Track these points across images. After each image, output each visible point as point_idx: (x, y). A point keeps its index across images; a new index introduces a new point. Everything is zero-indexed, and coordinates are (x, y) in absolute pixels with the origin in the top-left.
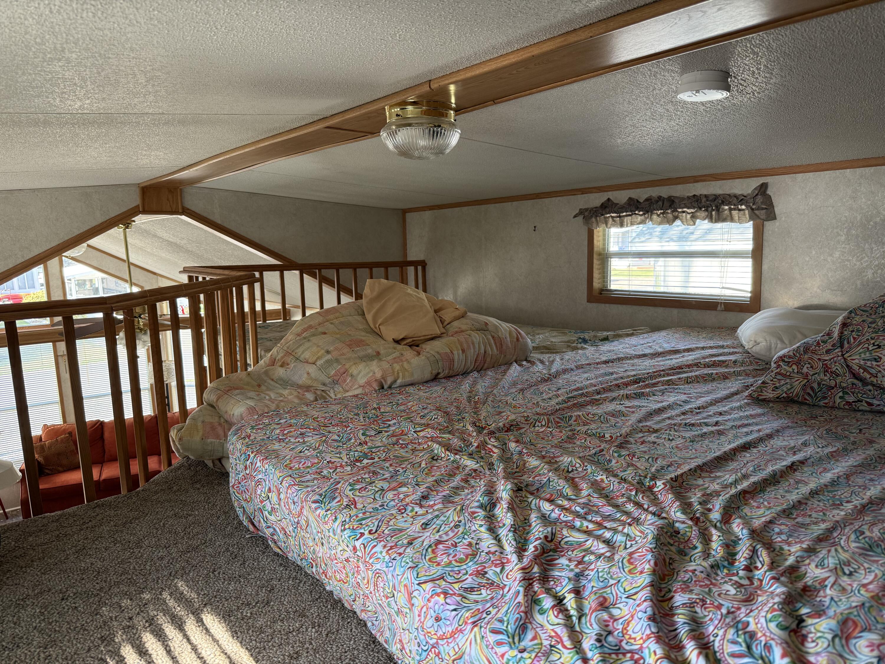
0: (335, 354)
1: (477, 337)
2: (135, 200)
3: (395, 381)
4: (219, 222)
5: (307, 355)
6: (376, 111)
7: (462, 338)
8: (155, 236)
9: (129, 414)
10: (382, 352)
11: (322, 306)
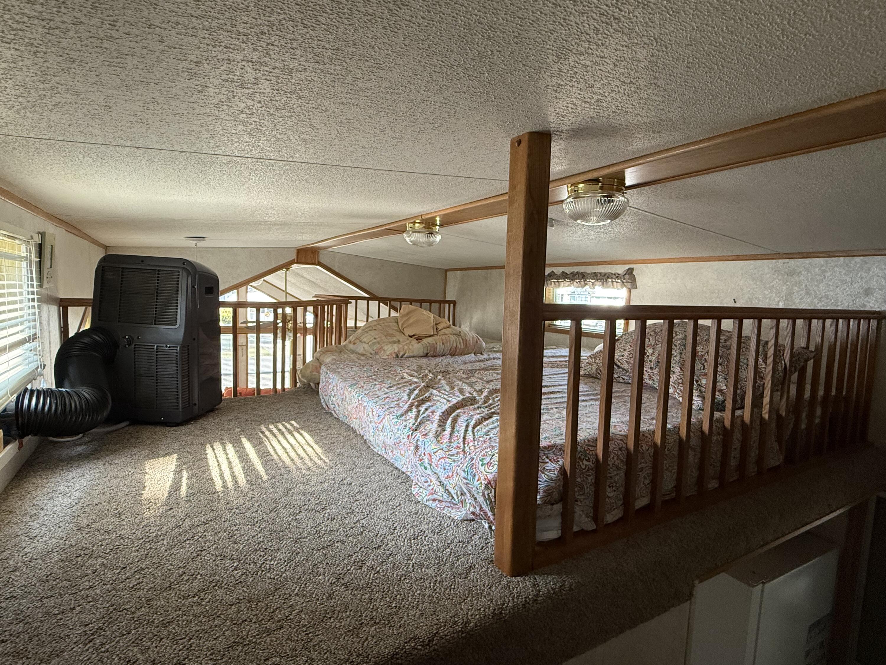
0: (379, 339)
1: (453, 338)
2: (294, 257)
3: (404, 354)
4: (337, 271)
5: (365, 340)
6: (401, 226)
7: (444, 337)
8: (302, 277)
9: (279, 386)
10: (401, 340)
11: (379, 317)
